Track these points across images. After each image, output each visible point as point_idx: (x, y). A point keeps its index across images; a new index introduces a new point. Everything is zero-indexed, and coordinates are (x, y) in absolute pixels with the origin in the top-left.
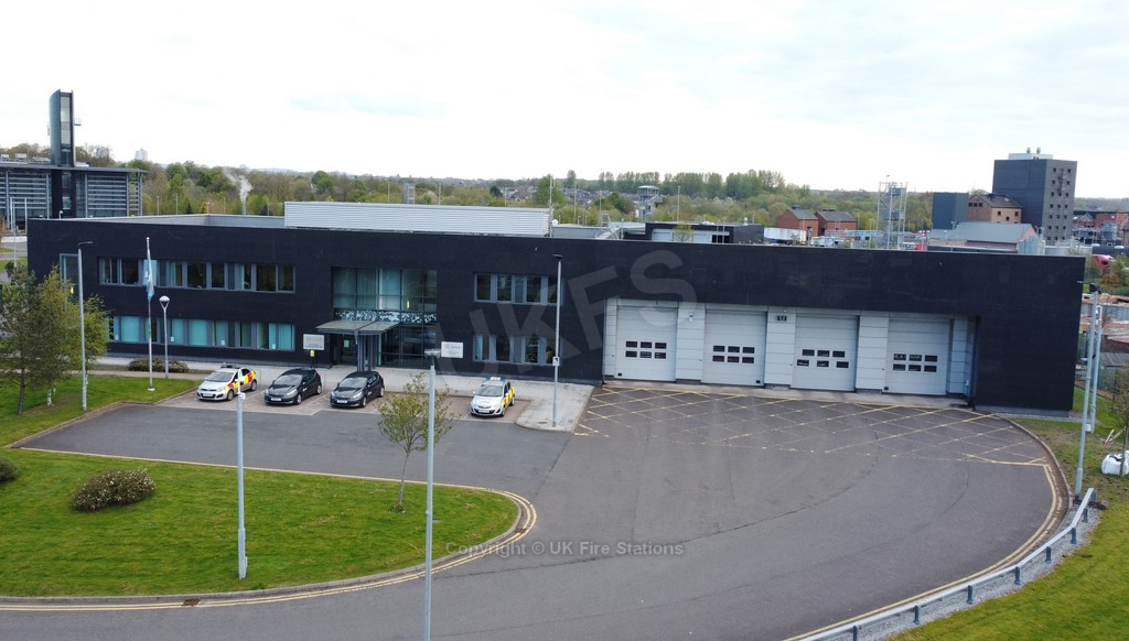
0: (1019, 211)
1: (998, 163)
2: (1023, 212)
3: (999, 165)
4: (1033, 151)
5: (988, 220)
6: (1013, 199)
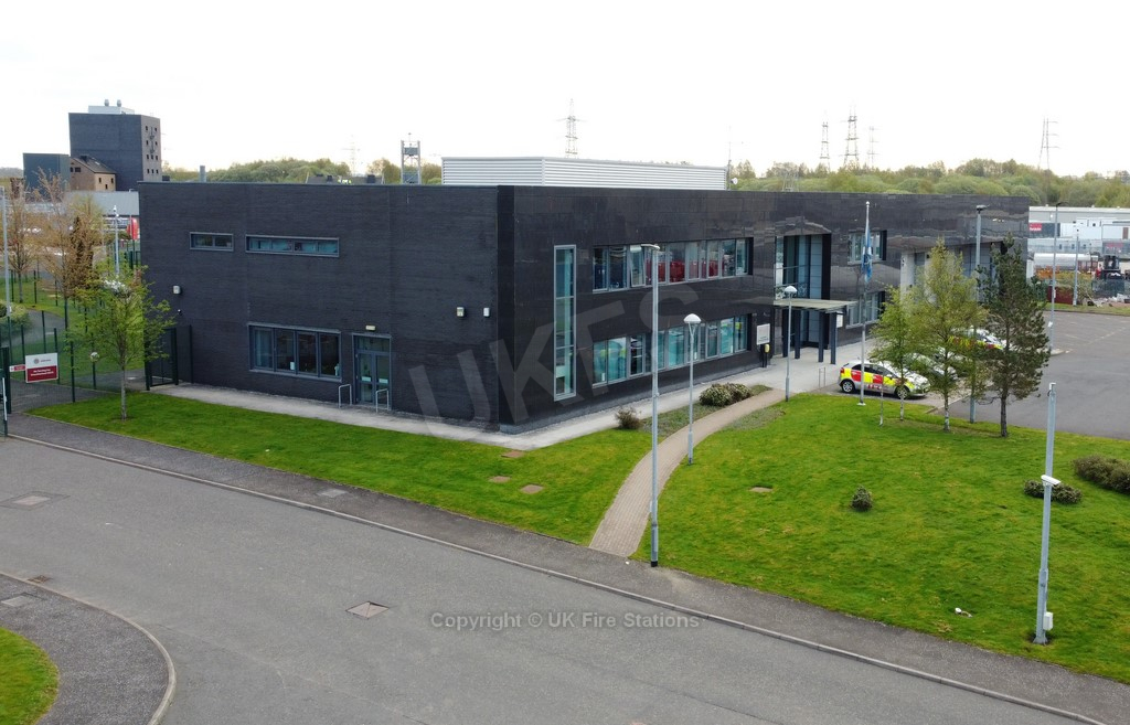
0: (113, 176)
2: (116, 177)
4: (113, 104)
5: (93, 188)
6: (102, 162)
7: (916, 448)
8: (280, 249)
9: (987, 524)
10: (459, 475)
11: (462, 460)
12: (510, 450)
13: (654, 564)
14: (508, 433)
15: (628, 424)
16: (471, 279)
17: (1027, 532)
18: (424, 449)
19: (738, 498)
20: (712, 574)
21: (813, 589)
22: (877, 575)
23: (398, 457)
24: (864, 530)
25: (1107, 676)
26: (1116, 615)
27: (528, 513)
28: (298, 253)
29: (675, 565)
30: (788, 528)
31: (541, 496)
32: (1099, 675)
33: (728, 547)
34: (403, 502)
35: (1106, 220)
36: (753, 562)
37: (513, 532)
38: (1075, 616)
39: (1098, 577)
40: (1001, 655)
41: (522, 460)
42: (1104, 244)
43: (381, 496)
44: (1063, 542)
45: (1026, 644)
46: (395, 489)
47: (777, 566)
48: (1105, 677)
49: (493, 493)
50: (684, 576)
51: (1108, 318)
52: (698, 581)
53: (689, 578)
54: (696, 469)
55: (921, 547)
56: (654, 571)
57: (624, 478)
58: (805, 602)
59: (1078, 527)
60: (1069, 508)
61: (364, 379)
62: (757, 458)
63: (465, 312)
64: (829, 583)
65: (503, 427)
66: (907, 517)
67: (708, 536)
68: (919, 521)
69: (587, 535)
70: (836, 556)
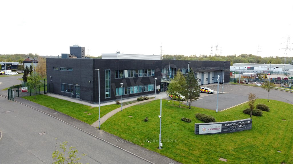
1: (70, 47)
3: (71, 48)
4: (77, 45)
6: (75, 55)
7: (169, 110)
8: (65, 70)
9: (168, 125)
10: (79, 111)
11: (82, 108)
12: (92, 107)
13: (99, 129)
14: (95, 104)
15: (118, 103)
16: (91, 76)
17: (174, 127)
18: (77, 106)
19: (124, 118)
20: (108, 131)
21: (124, 136)
22: (138, 134)
23: (72, 107)
24: (143, 125)
25: (167, 156)
26: (178, 145)
27: (85, 118)
28: (68, 71)
29: (103, 129)
30: (128, 124)
31: (90, 116)
32: (165, 156)
33: (115, 127)
34: (66, 115)
35: (265, 66)
36: (117, 130)
37: (80, 122)
38: (169, 144)
39: (181, 136)
40: (150, 151)
41: (92, 109)
42: (264, 71)
43: (64, 114)
44: (180, 130)
45: (156, 149)
46: (67, 113)
47: (121, 131)
48: (166, 157)
49: (82, 114)
50: (103, 132)
51: (244, 86)
52: (105, 132)
53: (104, 132)
54: (122, 112)
55: (151, 129)
56: (99, 130)
57: (107, 113)
58: (121, 138)
59: (186, 127)
60: (187, 123)
61: (77, 93)
62: (135, 111)
63: (90, 82)
64: (128, 135)
65: (94, 103)
66: (153, 123)
67: (113, 125)
68: (155, 124)
69: (93, 123)
70: (133, 130)
